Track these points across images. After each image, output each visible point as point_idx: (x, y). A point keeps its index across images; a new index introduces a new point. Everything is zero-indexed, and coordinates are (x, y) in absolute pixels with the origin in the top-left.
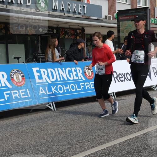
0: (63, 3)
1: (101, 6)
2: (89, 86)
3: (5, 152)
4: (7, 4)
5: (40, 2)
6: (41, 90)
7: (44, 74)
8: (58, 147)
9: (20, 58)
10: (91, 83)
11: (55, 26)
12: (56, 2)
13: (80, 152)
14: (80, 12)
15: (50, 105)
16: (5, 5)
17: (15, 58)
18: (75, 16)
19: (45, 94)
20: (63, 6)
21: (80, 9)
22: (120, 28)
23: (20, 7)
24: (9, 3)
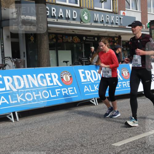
0: (103, 15)
1: (135, 17)
2: (125, 85)
3: (57, 139)
5: (84, 16)
6: (86, 88)
7: (88, 75)
8: (101, 136)
9: (68, 61)
10: (127, 82)
11: (96, 35)
12: (97, 15)
13: (120, 141)
14: (117, 23)
15: (93, 101)
16: (56, 19)
17: (64, 62)
18: (113, 26)
19: (89, 91)
20: (103, 18)
21: (117, 20)
22: (152, 35)
23: (68, 20)
24: (59, 17)
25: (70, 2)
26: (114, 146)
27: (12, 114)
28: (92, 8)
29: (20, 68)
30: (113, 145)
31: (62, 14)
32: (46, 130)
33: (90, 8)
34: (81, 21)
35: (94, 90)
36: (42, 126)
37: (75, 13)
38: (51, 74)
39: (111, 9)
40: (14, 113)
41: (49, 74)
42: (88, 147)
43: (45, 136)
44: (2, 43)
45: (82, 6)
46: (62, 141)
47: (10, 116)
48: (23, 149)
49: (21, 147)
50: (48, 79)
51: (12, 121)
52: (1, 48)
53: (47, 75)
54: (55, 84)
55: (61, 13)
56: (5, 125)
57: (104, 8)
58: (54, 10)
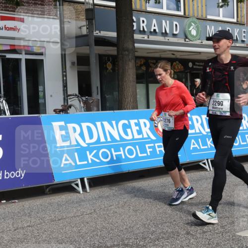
3: (149, 221)
4: (149, 34)
5: (190, 29)
6: (193, 143)
7: (198, 122)
12: (211, 28)
14: (243, 39)
15: (204, 164)
16: (147, 36)
18: (237, 45)
19: (199, 148)
21: (244, 36)
23: (164, 37)
24: (151, 32)
25: (168, 8)
26: (240, 236)
27: (79, 180)
28: (204, 16)
29: (91, 111)
30: (238, 234)
31: (156, 28)
32: (132, 208)
33: (200, 16)
34: (186, 37)
35: (206, 147)
36: (125, 200)
37: (176, 25)
38: (139, 121)
39: (234, 18)
40: (82, 180)
41: (136, 121)
42: (198, 236)
43: (130, 216)
44: (64, 74)
45: (187, 14)
46: (156, 226)
47: (77, 185)
48: (97, 236)
49: (93, 231)
50: (135, 128)
51: (79, 193)
52: (63, 80)
53: (133, 122)
54: (145, 136)
55: (155, 26)
56: (69, 197)
57: (223, 17)
58: (143, 21)
